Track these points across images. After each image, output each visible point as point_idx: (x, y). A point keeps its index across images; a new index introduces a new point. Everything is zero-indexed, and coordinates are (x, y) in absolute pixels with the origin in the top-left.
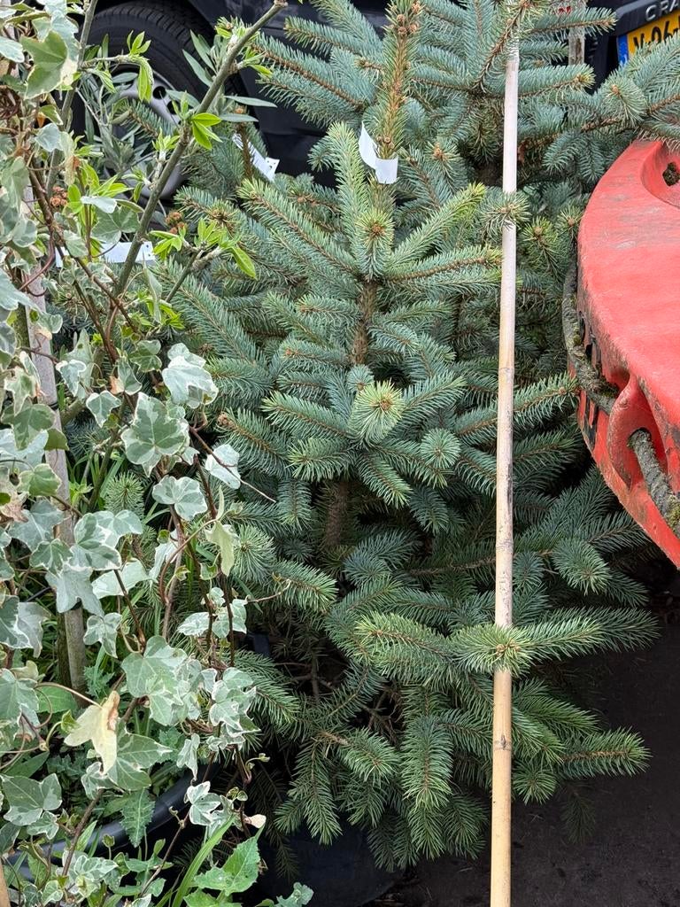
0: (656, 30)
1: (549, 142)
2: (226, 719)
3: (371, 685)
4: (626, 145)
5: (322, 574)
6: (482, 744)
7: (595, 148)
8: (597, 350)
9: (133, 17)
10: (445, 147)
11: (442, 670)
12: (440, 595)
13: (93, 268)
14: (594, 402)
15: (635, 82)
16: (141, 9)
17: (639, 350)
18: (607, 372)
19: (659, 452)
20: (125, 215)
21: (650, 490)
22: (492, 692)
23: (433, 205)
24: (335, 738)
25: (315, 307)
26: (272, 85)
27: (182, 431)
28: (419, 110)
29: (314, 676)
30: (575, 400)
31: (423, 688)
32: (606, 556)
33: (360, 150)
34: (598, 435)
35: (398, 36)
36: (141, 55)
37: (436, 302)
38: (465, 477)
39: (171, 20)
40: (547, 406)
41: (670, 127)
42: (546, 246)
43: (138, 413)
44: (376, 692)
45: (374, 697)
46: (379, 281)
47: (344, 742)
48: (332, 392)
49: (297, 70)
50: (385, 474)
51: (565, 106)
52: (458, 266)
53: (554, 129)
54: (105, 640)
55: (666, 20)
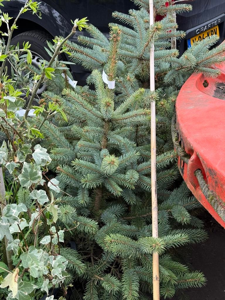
0: (200, 37)
1: (165, 74)
2: (57, 274)
3: (111, 259)
4: (190, 74)
5: (93, 220)
6: (149, 278)
7: (181, 76)
8: (183, 143)
9: (29, 36)
10: (131, 76)
11: (135, 252)
12: (134, 226)
13: (8, 120)
14: (183, 160)
15: (193, 54)
16: (32, 33)
17: (197, 143)
18: (186, 150)
19: (204, 177)
20: (19, 102)
21: (202, 190)
22: (152, 260)
23: (127, 95)
24: (99, 278)
25: (88, 130)
26: (74, 58)
27: (39, 174)
28: (123, 64)
29: (92, 255)
30: (176, 159)
31: (129, 259)
32: (190, 211)
33: (103, 78)
34: (185, 171)
35: (113, 41)
36: (28, 49)
37: (129, 127)
38: (141, 185)
39: (42, 37)
40: (167, 161)
41: (204, 69)
42: (165, 108)
43: (24, 169)
44: (113, 261)
45: (112, 262)
46: (110, 121)
47: (102, 279)
48: (95, 158)
49: (82, 53)
50: (114, 186)
51: (170, 62)
52: (136, 115)
53: (167, 70)
54: (14, 249)
55: (203, 34)
